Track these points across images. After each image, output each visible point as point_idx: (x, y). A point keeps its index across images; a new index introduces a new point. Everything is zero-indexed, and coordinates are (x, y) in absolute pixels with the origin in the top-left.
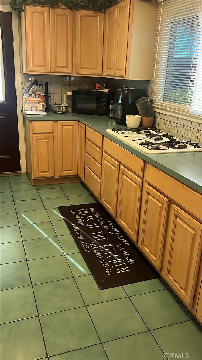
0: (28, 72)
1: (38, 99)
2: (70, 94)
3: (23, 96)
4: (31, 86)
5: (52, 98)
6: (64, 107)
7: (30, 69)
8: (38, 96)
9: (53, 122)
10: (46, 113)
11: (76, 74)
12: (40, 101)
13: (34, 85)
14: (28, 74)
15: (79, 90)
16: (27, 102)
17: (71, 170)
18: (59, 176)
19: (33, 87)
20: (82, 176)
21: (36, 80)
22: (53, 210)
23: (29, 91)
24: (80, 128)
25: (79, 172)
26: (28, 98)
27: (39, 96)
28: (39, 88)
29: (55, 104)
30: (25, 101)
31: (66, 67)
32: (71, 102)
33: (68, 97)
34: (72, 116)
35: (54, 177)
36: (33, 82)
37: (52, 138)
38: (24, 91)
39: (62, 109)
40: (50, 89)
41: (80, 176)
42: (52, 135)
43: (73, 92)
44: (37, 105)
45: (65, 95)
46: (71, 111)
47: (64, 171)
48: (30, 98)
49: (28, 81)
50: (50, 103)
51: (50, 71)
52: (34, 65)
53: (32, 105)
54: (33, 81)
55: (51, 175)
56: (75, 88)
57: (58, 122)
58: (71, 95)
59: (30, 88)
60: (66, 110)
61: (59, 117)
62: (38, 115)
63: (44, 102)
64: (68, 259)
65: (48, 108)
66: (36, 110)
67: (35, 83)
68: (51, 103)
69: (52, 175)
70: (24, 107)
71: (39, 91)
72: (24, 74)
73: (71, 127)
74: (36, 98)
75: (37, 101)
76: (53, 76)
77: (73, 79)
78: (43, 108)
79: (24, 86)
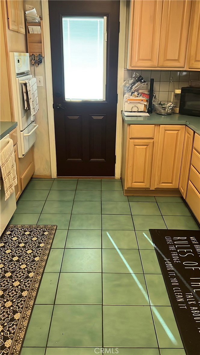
0: (132, 67)
1: (141, 98)
2: (178, 91)
3: (124, 94)
4: (134, 83)
5: (157, 97)
6: (169, 108)
7: (134, 64)
8: (141, 95)
9: (154, 125)
10: (147, 114)
11: (189, 68)
12: (142, 100)
13: (138, 82)
14: (132, 70)
15: (191, 87)
16: (128, 101)
17: (171, 182)
18: (155, 189)
19: (136, 85)
20: (184, 192)
21: (140, 76)
22: (144, 233)
23: (131, 89)
24: (187, 134)
25: (180, 186)
26: (129, 97)
27: (143, 94)
28: (143, 86)
29: (160, 104)
30: (125, 101)
31: (178, 60)
32: (179, 101)
33: (176, 95)
34: (179, 119)
35: (150, 188)
36: (137, 79)
37: (151, 145)
38: (126, 89)
39: (167, 110)
40: (156, 86)
41: (182, 191)
42: (152, 141)
43: (183, 90)
44: (139, 105)
45: (173, 93)
46: (178, 112)
47: (162, 183)
48: (131, 98)
49: (132, 77)
50: (153, 103)
51: (157, 66)
52: (139, 59)
53: (133, 105)
54: (137, 77)
55: (146, 186)
56: (186, 85)
57: (161, 125)
58: (180, 93)
59: (133, 86)
60: (172, 111)
61: (163, 119)
62: (139, 117)
63: (147, 101)
64: (154, 313)
65: (151, 109)
66: (137, 110)
67: (140, 79)
68: (155, 103)
69: (148, 186)
70: (125, 108)
71: (143, 88)
72: (128, 70)
73: (176, 132)
74: (139, 97)
75: (139, 100)
76: (161, 71)
77: (184, 73)
78: (145, 108)
79: (126, 83)
